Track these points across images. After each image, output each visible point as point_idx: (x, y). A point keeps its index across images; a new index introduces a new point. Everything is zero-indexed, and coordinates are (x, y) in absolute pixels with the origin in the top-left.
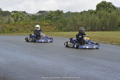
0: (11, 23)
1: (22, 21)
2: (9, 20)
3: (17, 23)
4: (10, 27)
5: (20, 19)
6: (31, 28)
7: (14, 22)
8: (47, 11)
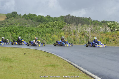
0: (107, 33)
4: (107, 37)
5: (117, 29)
7: (110, 32)
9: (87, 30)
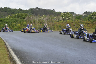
0: (60, 21)
1: (69, 20)
2: (59, 19)
3: (65, 21)
4: (60, 24)
5: (67, 18)
6: (76, 26)
7: (62, 21)
8: (91, 12)
9: (44, 19)
